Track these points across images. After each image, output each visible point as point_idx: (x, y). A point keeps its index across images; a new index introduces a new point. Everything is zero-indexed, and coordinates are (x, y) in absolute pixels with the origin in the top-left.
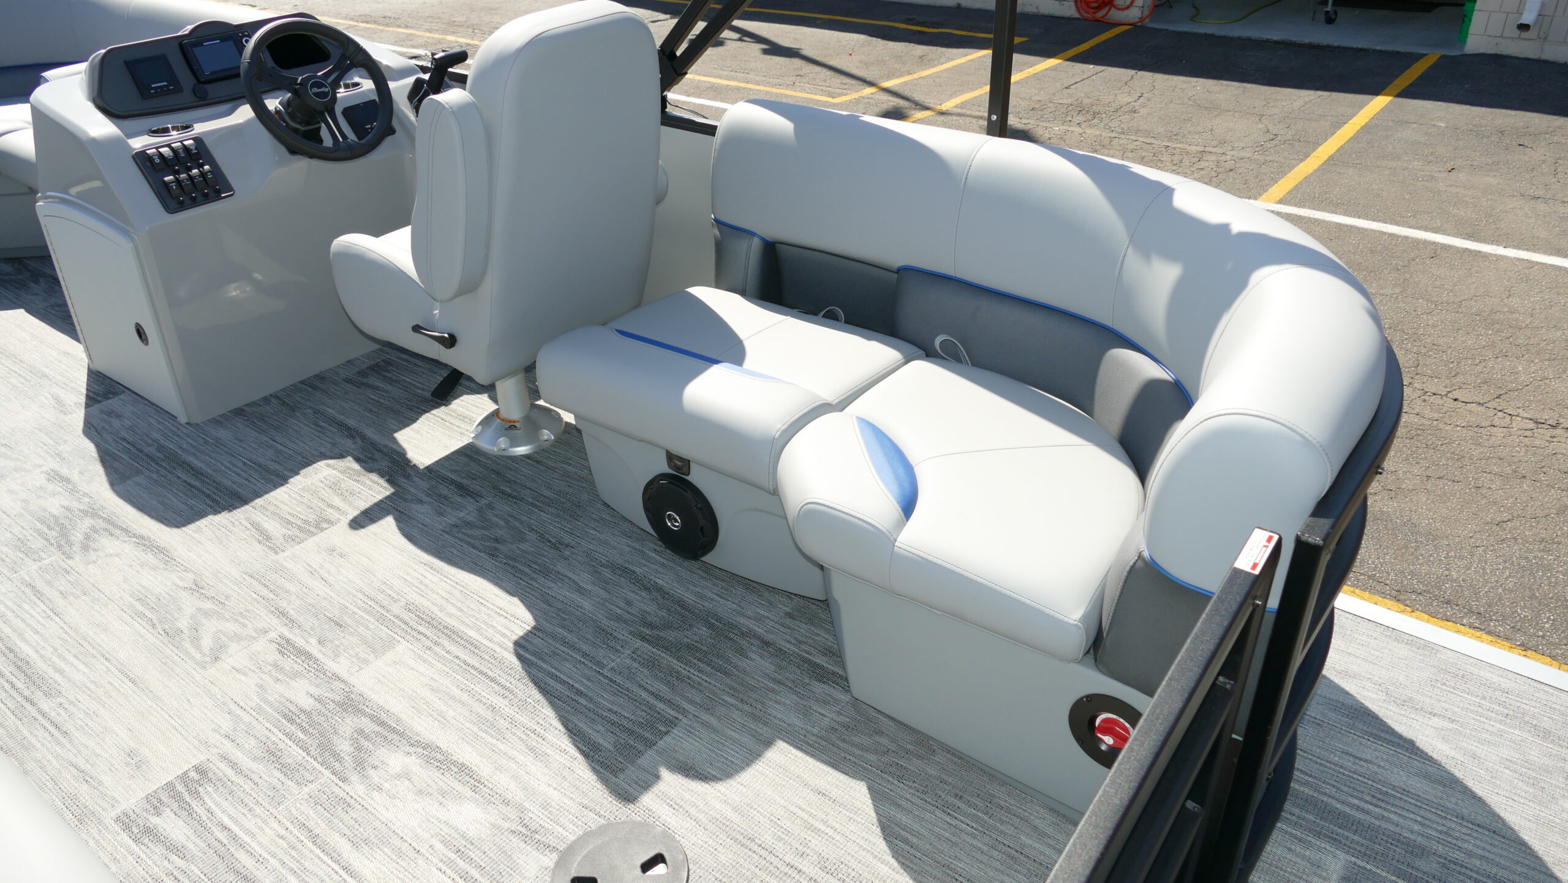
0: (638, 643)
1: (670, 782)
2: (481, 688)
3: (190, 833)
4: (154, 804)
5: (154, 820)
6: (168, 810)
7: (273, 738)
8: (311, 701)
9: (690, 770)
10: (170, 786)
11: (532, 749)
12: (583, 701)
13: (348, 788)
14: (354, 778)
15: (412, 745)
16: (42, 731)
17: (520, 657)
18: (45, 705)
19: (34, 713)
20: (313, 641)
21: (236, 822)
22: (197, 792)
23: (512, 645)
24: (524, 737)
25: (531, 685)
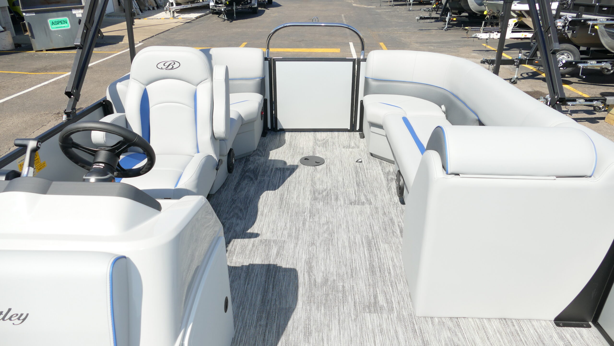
0: (259, 178)
1: (288, 164)
2: (291, 188)
3: (361, 197)
4: (363, 204)
5: (365, 201)
6: (362, 201)
7: (334, 202)
8: (320, 203)
9: (285, 163)
10: (358, 204)
11: (299, 177)
12: (282, 177)
13: (331, 188)
14: (329, 189)
15: (314, 188)
16: (375, 229)
17: (278, 188)
18: (370, 235)
19: (374, 234)
20: (306, 214)
21: (353, 194)
22: (355, 201)
23: (276, 191)
24: (298, 179)
25: (284, 183)
